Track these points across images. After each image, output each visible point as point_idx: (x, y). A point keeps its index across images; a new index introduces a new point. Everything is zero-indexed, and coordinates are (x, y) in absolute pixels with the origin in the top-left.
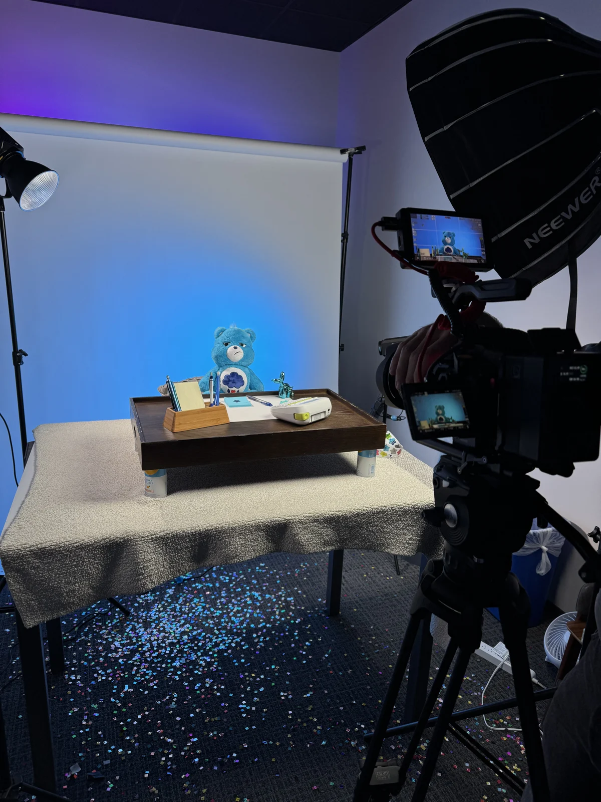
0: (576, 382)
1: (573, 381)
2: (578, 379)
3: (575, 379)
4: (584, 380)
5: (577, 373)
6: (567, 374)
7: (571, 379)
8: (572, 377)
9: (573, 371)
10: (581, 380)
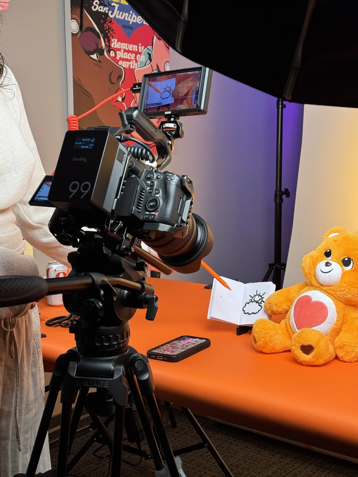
0: (86, 149)
1: (83, 149)
2: (87, 147)
3: (85, 147)
4: (91, 147)
5: (87, 143)
6: (81, 143)
7: (82, 147)
8: (83, 145)
9: (85, 142)
10: (89, 148)
